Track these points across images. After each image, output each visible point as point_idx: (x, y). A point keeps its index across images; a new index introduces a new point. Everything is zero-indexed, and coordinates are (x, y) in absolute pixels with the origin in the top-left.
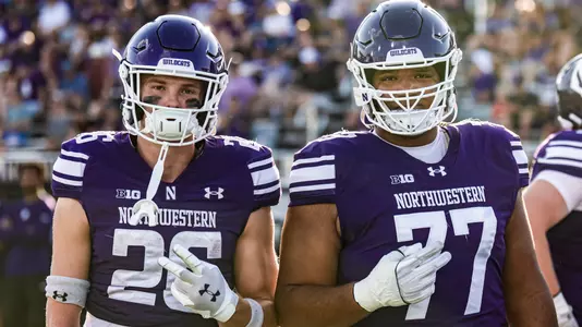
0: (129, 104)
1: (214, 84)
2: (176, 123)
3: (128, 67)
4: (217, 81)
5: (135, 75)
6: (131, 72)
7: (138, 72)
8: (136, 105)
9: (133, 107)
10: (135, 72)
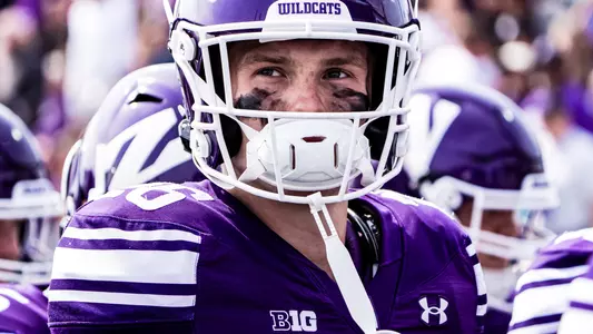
0: (206, 118)
1: (398, 50)
2: (327, 146)
3: (191, 34)
4: (403, 43)
5: (214, 50)
6: (205, 43)
7: (222, 41)
8: (223, 118)
9: (216, 126)
10: (214, 40)
